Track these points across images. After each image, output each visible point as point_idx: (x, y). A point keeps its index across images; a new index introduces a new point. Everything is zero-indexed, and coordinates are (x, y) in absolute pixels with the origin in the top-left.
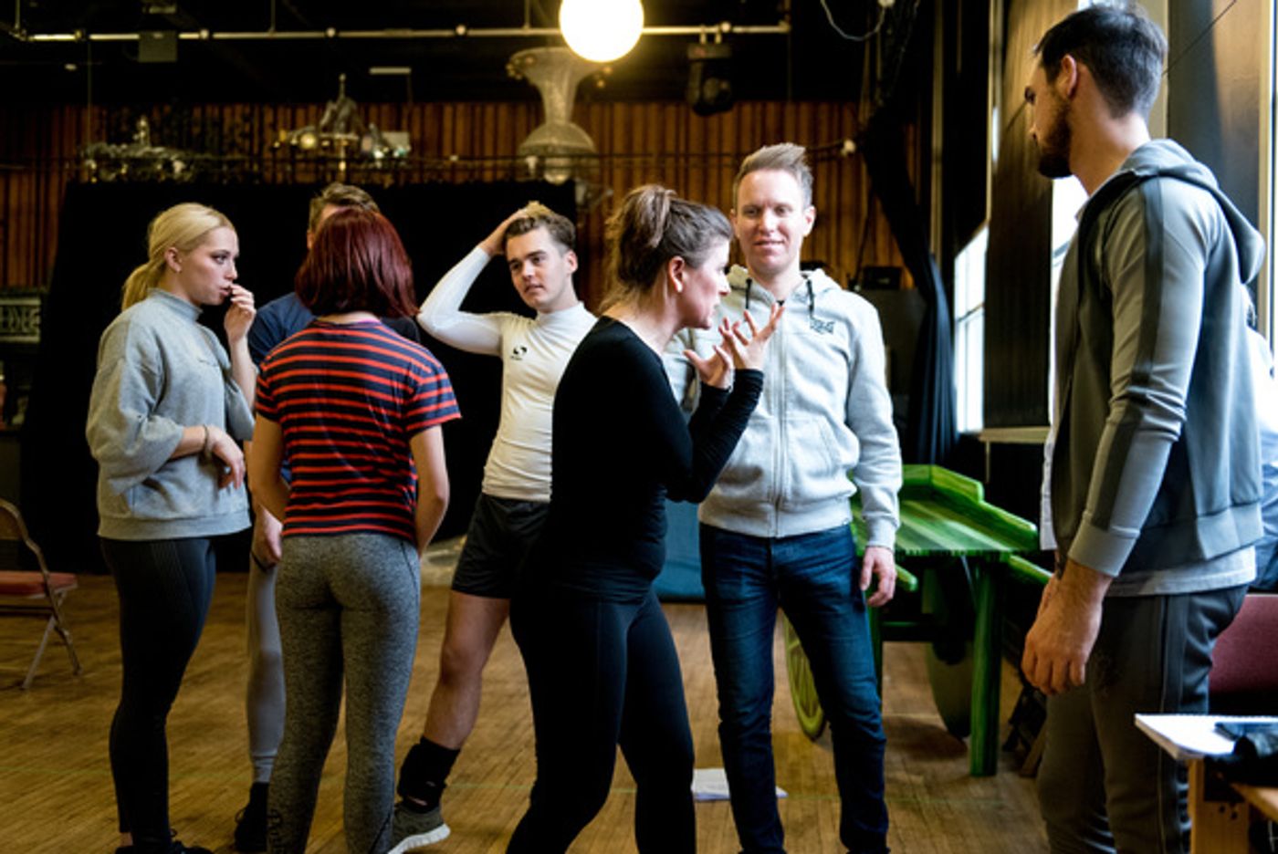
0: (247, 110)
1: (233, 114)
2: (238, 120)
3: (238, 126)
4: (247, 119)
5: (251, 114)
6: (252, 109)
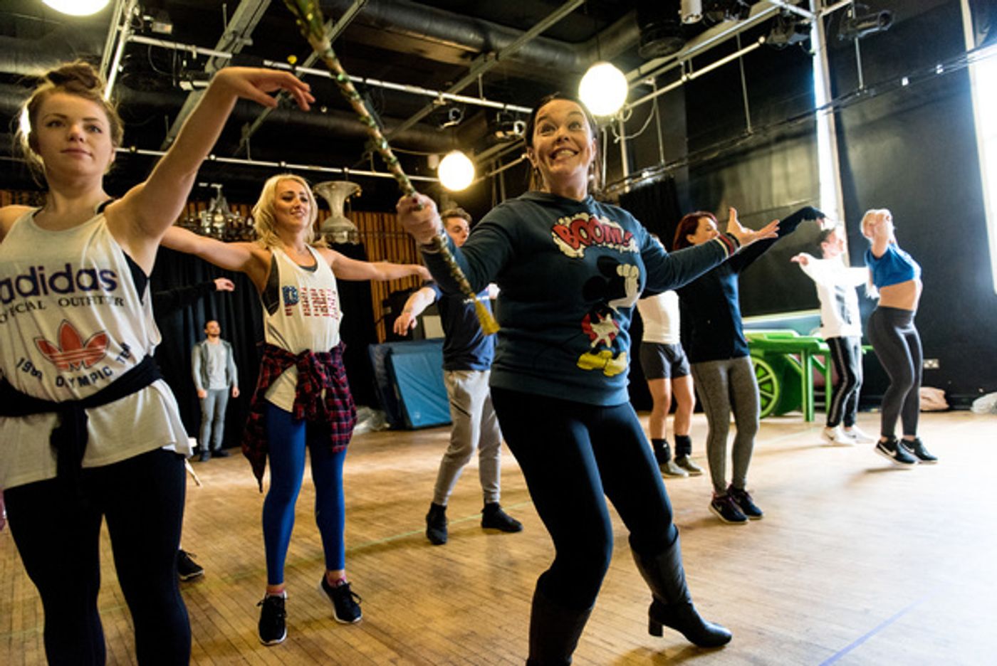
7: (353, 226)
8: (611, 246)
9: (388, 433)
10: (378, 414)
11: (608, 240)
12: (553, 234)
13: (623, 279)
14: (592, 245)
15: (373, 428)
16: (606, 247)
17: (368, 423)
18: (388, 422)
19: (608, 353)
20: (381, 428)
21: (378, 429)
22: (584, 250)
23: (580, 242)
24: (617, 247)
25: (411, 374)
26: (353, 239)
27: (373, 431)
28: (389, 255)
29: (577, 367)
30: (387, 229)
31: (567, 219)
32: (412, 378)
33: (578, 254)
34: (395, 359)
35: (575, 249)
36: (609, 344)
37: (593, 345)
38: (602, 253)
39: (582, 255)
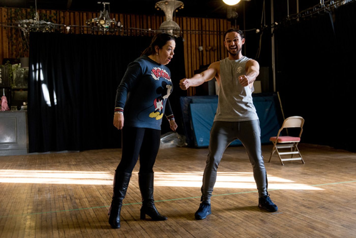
0: (55, 12)
1: (50, 13)
2: (52, 15)
3: (53, 17)
4: (56, 14)
5: (57, 13)
6: (56, 12)
7: (178, 26)
8: (166, 79)
9: (186, 149)
10: (182, 137)
11: (165, 77)
12: (152, 72)
13: (167, 89)
14: (161, 77)
15: (179, 145)
16: (165, 79)
17: (174, 142)
18: (187, 143)
19: (158, 113)
20: (183, 145)
21: (181, 146)
22: (159, 78)
23: (159, 76)
24: (167, 79)
25: (201, 116)
26: (176, 34)
27: (178, 147)
28: (204, 44)
29: (149, 117)
30: (204, 29)
31: (156, 68)
32: (201, 118)
33: (157, 79)
34: (192, 106)
35: (157, 77)
36: (160, 110)
37: (156, 110)
38: (163, 80)
39: (158, 80)
